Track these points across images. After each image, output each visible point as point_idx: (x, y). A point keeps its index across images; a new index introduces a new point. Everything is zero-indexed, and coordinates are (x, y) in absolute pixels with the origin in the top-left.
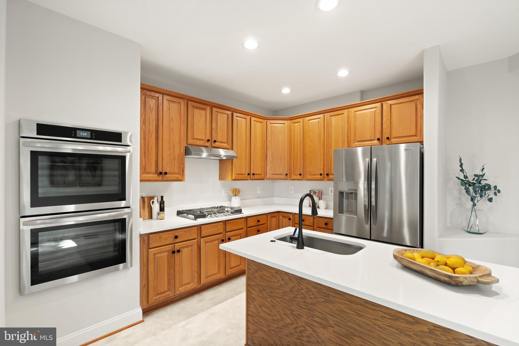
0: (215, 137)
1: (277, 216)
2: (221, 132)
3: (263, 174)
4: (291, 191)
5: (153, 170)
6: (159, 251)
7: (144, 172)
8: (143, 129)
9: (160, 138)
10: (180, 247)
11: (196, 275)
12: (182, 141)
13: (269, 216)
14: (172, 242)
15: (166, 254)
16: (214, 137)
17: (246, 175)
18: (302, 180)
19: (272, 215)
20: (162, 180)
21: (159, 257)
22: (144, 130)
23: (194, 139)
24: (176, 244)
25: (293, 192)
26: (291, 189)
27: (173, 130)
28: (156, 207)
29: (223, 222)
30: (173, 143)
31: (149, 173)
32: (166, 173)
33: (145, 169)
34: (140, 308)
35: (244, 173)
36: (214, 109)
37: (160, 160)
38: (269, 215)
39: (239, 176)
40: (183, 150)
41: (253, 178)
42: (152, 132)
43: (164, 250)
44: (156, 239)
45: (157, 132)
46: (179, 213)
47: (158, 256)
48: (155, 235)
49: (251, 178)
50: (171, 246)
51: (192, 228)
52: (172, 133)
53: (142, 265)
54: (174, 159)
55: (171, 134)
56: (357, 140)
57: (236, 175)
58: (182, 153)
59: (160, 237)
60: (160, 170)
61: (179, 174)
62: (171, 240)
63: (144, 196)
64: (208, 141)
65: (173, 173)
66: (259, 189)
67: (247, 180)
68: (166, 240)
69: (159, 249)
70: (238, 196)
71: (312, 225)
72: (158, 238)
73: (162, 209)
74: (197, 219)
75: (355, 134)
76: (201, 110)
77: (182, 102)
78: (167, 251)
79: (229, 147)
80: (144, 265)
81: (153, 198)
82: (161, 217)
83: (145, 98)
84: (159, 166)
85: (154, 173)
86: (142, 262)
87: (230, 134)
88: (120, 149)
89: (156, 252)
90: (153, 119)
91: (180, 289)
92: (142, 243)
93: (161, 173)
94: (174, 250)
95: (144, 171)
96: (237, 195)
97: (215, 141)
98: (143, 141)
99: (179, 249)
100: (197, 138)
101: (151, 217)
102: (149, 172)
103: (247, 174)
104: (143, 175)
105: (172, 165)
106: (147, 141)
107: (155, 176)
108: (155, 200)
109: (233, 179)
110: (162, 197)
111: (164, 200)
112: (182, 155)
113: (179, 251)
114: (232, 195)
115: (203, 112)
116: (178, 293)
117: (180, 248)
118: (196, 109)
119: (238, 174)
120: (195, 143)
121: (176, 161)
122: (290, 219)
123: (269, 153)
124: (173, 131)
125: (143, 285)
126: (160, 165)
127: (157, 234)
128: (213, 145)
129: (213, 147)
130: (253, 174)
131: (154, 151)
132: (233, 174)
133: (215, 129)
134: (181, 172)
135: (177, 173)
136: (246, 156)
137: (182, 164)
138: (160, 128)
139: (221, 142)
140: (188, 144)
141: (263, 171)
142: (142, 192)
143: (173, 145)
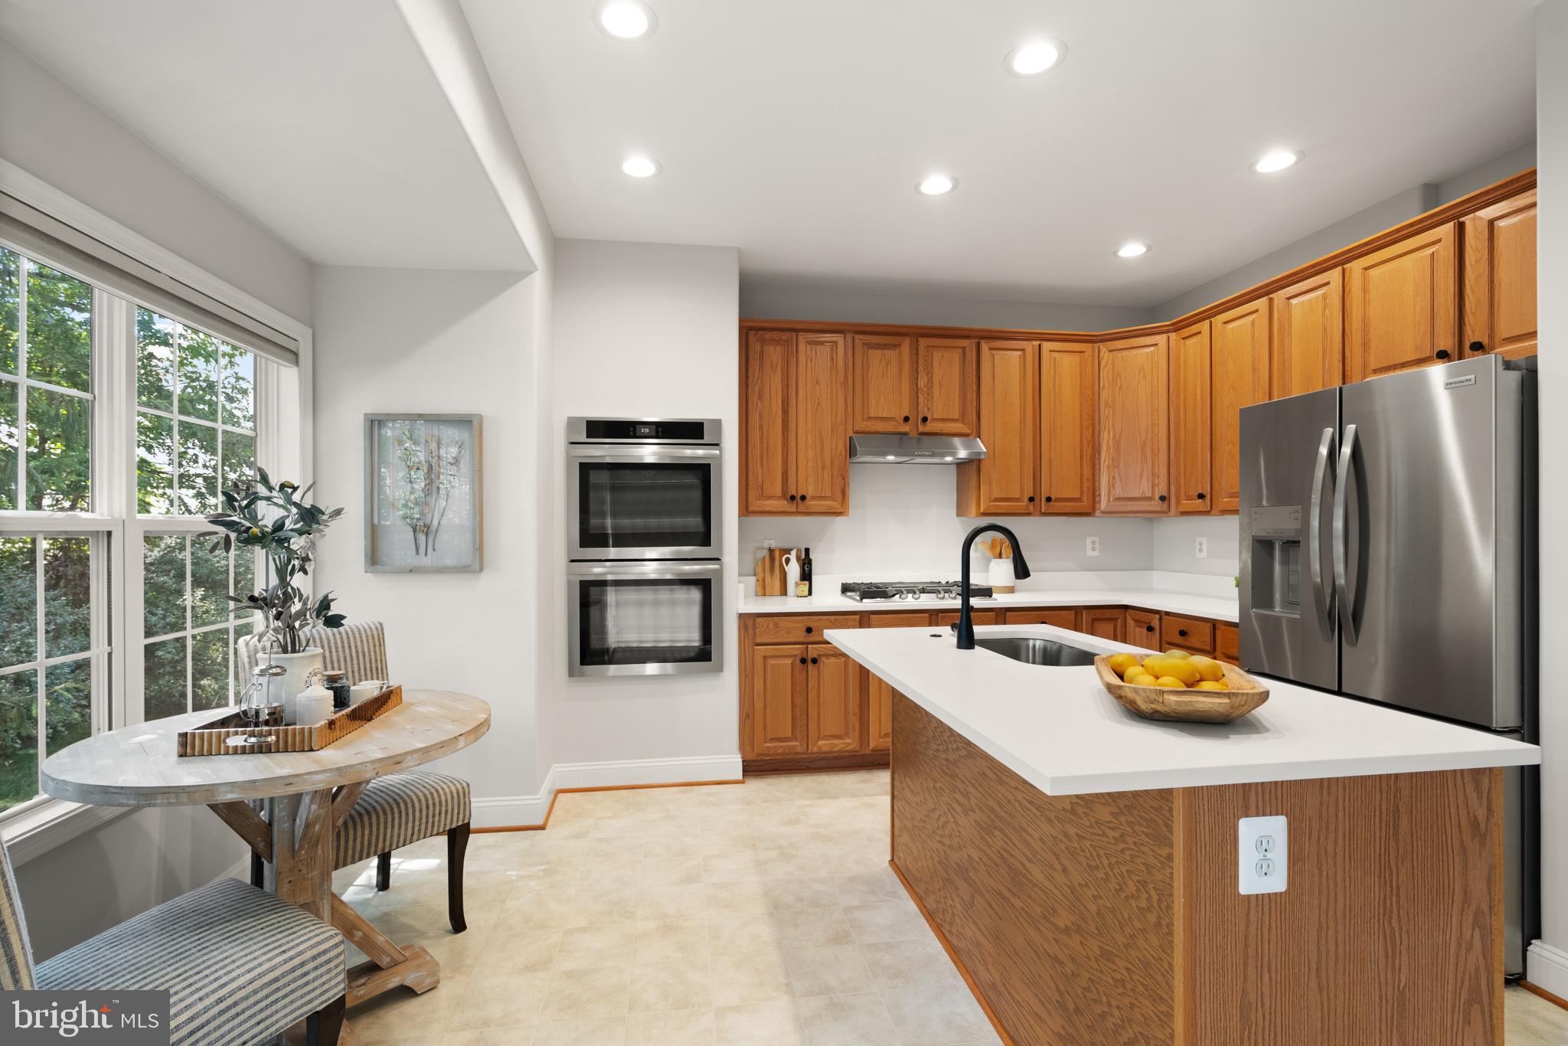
0: (926, 410)
1: (1119, 620)
2: (942, 393)
3: (1085, 499)
4: (1201, 550)
5: (779, 492)
6: (774, 653)
7: (760, 495)
9: (792, 425)
10: (819, 653)
11: (854, 720)
12: (841, 425)
13: (1084, 615)
14: (802, 640)
15: (789, 661)
16: (922, 409)
17: (1025, 502)
18: (1207, 513)
19: (1098, 614)
20: (798, 513)
21: (774, 664)
23: (869, 418)
24: (810, 646)
25: (1204, 554)
26: (1201, 544)
27: (819, 404)
28: (793, 570)
29: (931, 615)
30: (820, 432)
31: (770, 498)
32: (803, 498)
33: (762, 488)
34: (739, 756)
35: (1017, 495)
36: (923, 342)
37: (792, 471)
38: (1084, 612)
39: (1001, 505)
40: (842, 447)
41: (1047, 509)
42: (775, 414)
43: (786, 654)
44: (768, 626)
45: (785, 411)
46: (846, 589)
47: (772, 662)
48: (765, 619)
49: (1043, 510)
50: (799, 648)
51: (847, 617)
53: (743, 674)
54: (823, 468)
55: (816, 412)
56: (1373, 367)
57: (992, 502)
58: (842, 453)
59: (776, 625)
60: (792, 492)
61: (834, 500)
62: (800, 635)
63: (773, 546)
64: (906, 419)
65: (822, 498)
66: (1093, 543)
67: (1029, 514)
68: (788, 632)
69: (775, 649)
70: (1007, 557)
71: (1208, 648)
72: (771, 626)
73: (806, 576)
74: (864, 600)
75: (1365, 345)
76: (888, 349)
77: (839, 338)
78: (792, 656)
79: (967, 431)
80: (746, 676)
81: (788, 551)
82: (800, 592)
83: (762, 347)
84: (789, 483)
85: (780, 497)
86: (743, 670)
87: (971, 395)
88: (700, 452)
89: (768, 654)
90: (777, 387)
91: (820, 743)
92: (742, 632)
93: (793, 498)
94: (805, 656)
96: (1004, 555)
97: (925, 419)
99: (815, 656)
100: (876, 416)
101: (784, 592)
102: (770, 494)
103: (1026, 499)
105: (818, 480)
106: (765, 434)
107: (784, 505)
108: (793, 556)
109: (982, 511)
110: (807, 551)
111: (811, 557)
112: (842, 458)
113: (815, 661)
114: (989, 554)
115: (891, 354)
116: (815, 749)
117: (819, 656)
118: (873, 351)
119: (997, 500)
120: (873, 429)
121: (826, 471)
122: (1150, 629)
123: (1106, 438)
124: (820, 407)
125: (745, 714)
126: (792, 480)
127: (770, 619)
128: (921, 429)
129: (922, 434)
130: (1049, 499)
131: (780, 452)
132: (982, 500)
133: (926, 389)
134: (839, 495)
135: (832, 498)
136: (1022, 449)
137: (840, 478)
138: (793, 403)
139: (943, 420)
140: (856, 432)
141: (1085, 490)
142: (770, 539)
143: (821, 437)
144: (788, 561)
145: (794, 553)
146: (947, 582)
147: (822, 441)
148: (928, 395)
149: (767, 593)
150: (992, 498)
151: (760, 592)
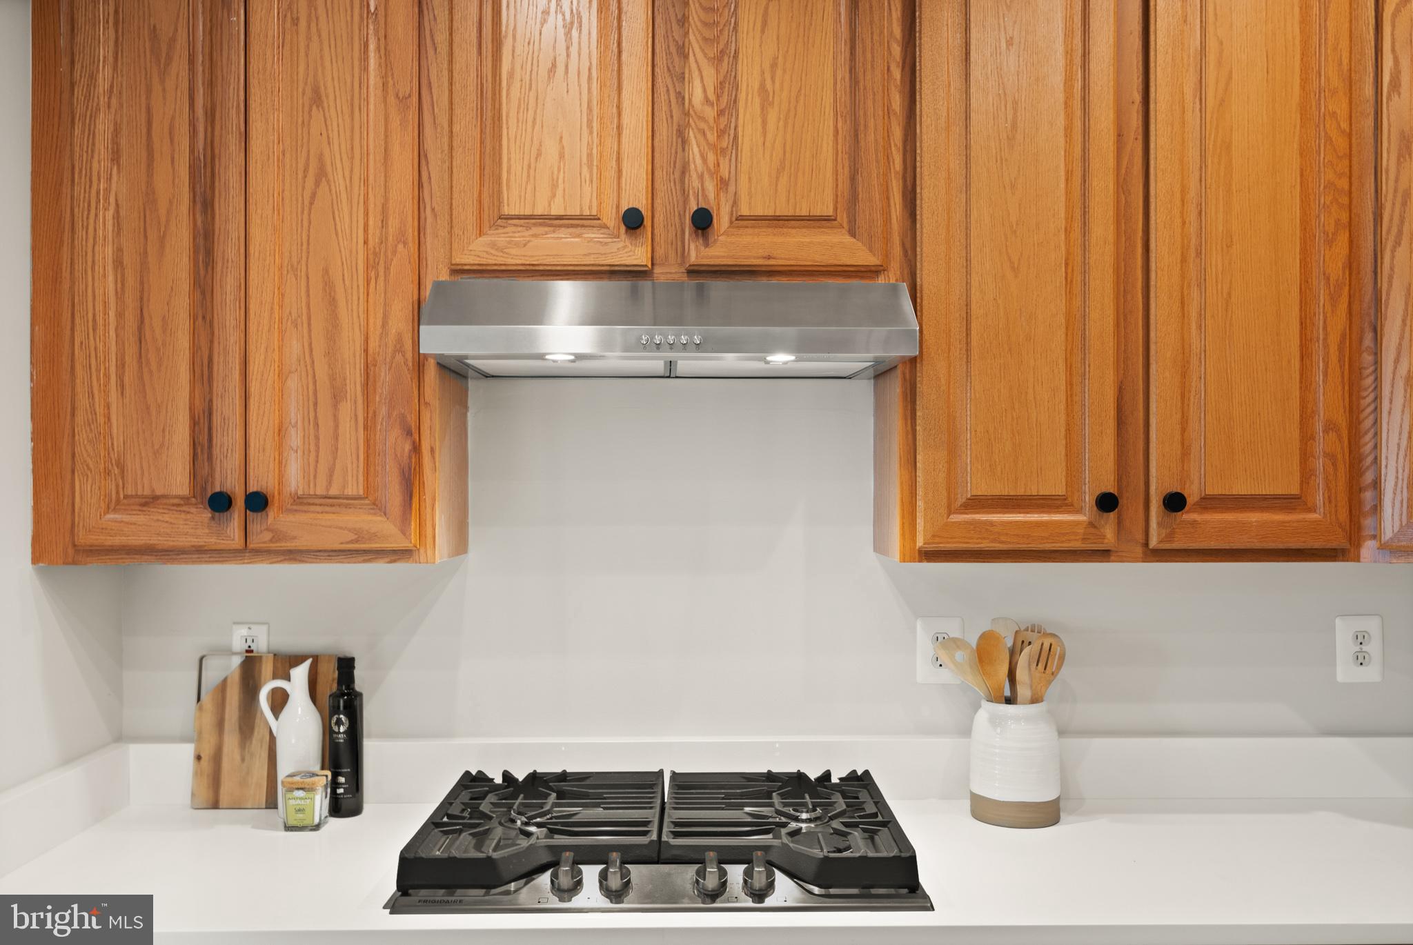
0: (710, 187)
2: (771, 126)
3: (1320, 498)
5: (178, 480)
7: (118, 493)
8: (112, 200)
9: (228, 249)
12: (400, 246)
16: (696, 183)
17: (1086, 512)
20: (247, 552)
22: (117, 205)
23: (500, 221)
27: (322, 174)
30: (326, 271)
31: (150, 501)
32: (258, 502)
35: (1054, 485)
37: (227, 407)
39: (991, 524)
41: (1170, 537)
42: (169, 212)
49: (1154, 542)
52: (314, 195)
54: (337, 396)
55: (311, 204)
57: (958, 512)
58: (399, 339)
60: (228, 479)
61: (378, 507)
64: (637, 219)
67: (1103, 555)
70: (1035, 700)
79: (863, 257)
81: (285, 663)
82: (291, 811)
85: (186, 500)
90: (173, 118)
93: (220, 503)
95: (117, 486)
96: (1023, 691)
98: (111, 278)
100: (528, 212)
102: (147, 492)
103: (1089, 500)
104: (111, 516)
105: (317, 438)
108: (297, 684)
109: (920, 542)
110: (346, 666)
111: (359, 685)
112: (399, 357)
119: (977, 503)
121: (345, 409)
124: (324, 183)
126: (227, 440)
128: (697, 253)
129: (695, 272)
130: (1175, 502)
131: (183, 341)
132: (920, 504)
133: (710, 113)
134: (393, 494)
135: (371, 500)
136: (1076, 325)
137: (395, 434)
138: (230, 175)
139: (777, 221)
140: (457, 271)
141: (1319, 464)
142: (249, 624)
143: (329, 286)
144: (280, 701)
145: (300, 674)
146: (827, 776)
147: (332, 302)
148: (721, 133)
149: (224, 798)
150: (961, 500)
151: (205, 794)
